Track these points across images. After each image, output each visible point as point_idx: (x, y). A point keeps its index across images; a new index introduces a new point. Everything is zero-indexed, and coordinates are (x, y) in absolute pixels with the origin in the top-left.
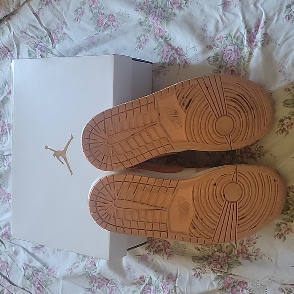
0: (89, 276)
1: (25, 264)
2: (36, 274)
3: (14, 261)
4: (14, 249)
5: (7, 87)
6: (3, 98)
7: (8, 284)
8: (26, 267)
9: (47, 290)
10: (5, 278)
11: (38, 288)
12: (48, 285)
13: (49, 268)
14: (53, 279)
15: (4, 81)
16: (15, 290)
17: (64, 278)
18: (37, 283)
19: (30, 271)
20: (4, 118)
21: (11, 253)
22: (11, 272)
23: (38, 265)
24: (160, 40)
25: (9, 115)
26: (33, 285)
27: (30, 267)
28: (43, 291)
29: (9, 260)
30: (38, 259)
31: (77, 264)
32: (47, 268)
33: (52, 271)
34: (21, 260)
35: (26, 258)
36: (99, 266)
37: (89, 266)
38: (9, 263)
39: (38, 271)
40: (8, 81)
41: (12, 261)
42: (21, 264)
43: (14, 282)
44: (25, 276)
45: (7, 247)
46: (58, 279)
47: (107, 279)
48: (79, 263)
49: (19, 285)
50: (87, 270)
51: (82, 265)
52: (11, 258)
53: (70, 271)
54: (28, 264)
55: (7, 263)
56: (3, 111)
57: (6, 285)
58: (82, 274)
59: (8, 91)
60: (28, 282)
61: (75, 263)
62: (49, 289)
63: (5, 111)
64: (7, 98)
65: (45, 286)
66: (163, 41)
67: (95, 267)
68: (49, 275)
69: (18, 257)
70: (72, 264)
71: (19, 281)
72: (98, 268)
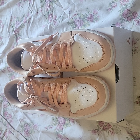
0: (57, 134)
1: (21, 119)
2: (26, 125)
3: (15, 116)
4: (16, 109)
5: (24, 18)
6: (22, 25)
7: (10, 127)
8: (21, 121)
9: (31, 136)
10: (9, 123)
11: (27, 133)
12: (32, 133)
13: (34, 124)
14: (35, 131)
15: (24, 15)
16: (13, 131)
17: (43, 132)
18: (26, 130)
19: (23, 123)
20: (20, 35)
21: (14, 111)
22: (12, 121)
23: (28, 121)
24: (124, 6)
25: (23, 34)
26: (24, 131)
27: (24, 121)
28: (29, 136)
29: (12, 114)
30: (28, 118)
31: (51, 126)
32: (33, 124)
33: (36, 126)
34: (19, 116)
35: (22, 116)
36: (65, 130)
37: (59, 129)
38: (12, 116)
39: (27, 124)
40: (25, 15)
41: (14, 115)
42: (18, 118)
43: (14, 127)
44: (20, 125)
45: (12, 107)
46: (38, 132)
47: (68, 138)
48: (52, 125)
49: (16, 129)
50: (57, 131)
51: (55, 127)
52: (14, 114)
53: (47, 129)
54: (23, 119)
55: (11, 116)
56: (20, 32)
57: (9, 127)
58: (53, 132)
59: (25, 21)
60: (21, 129)
61: (50, 125)
62: (32, 135)
63: (21, 32)
64: (24, 25)
65: (31, 133)
66: (125, 7)
67: (62, 130)
68: (33, 128)
69: (17, 114)
70: (48, 125)
71: (16, 127)
72: (64, 132)
